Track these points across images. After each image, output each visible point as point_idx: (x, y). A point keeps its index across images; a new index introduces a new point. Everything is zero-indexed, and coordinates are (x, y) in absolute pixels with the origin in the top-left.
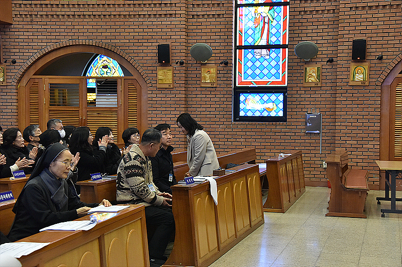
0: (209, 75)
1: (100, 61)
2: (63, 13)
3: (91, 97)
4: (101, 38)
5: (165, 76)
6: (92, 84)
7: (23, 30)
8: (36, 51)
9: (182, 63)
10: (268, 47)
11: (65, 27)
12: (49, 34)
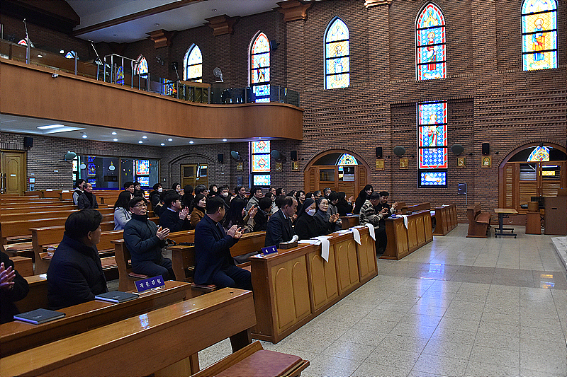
0: (404, 163)
1: (345, 157)
2: (327, 134)
3: (341, 176)
4: (346, 145)
5: (380, 164)
6: (341, 169)
7: (307, 143)
9: (389, 157)
10: (436, 147)
11: (328, 140)
12: (320, 144)
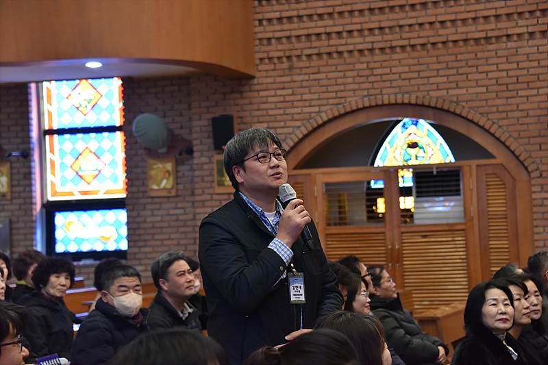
2: (351, 47)
4: (428, 87)
7: (274, 86)
8: (299, 123)
11: (354, 73)
12: (324, 89)
